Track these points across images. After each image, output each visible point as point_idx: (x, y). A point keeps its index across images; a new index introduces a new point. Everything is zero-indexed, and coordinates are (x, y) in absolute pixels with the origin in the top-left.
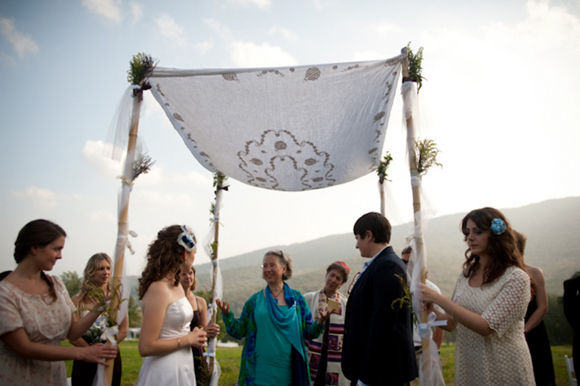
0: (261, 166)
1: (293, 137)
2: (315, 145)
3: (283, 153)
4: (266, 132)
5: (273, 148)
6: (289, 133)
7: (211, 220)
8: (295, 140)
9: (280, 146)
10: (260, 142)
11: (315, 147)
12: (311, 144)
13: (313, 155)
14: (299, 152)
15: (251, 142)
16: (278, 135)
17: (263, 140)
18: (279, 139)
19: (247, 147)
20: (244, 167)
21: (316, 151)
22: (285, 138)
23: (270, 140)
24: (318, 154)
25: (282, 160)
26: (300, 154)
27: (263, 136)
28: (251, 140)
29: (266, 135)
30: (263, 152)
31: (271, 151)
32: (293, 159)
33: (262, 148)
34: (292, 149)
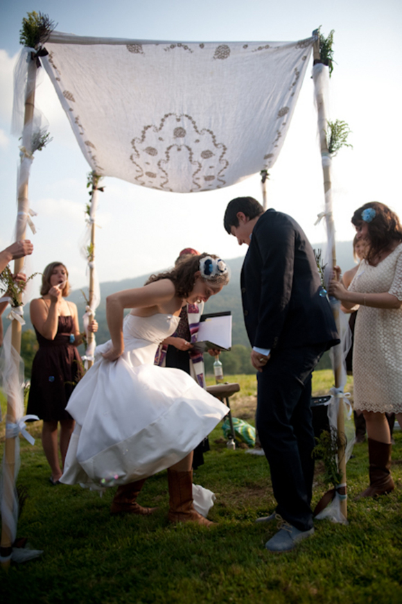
0: (154, 157)
1: (194, 123)
2: (215, 134)
3: (181, 141)
4: (166, 116)
5: (172, 135)
6: (190, 118)
7: (86, 220)
8: (195, 127)
9: (180, 132)
10: (158, 126)
11: (214, 137)
12: (211, 133)
13: (210, 147)
14: (197, 141)
15: (149, 127)
16: (178, 120)
17: (162, 125)
18: (179, 124)
19: (144, 132)
20: (135, 159)
21: (214, 141)
22: (186, 124)
23: (170, 125)
24: (216, 145)
25: (179, 150)
26: (198, 144)
27: (163, 120)
28: (150, 124)
29: (167, 119)
30: (160, 139)
31: (169, 138)
32: (189, 149)
33: (160, 134)
34: (191, 136)
